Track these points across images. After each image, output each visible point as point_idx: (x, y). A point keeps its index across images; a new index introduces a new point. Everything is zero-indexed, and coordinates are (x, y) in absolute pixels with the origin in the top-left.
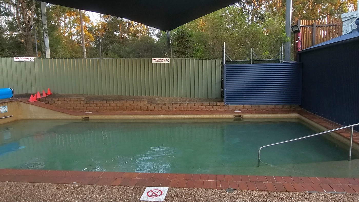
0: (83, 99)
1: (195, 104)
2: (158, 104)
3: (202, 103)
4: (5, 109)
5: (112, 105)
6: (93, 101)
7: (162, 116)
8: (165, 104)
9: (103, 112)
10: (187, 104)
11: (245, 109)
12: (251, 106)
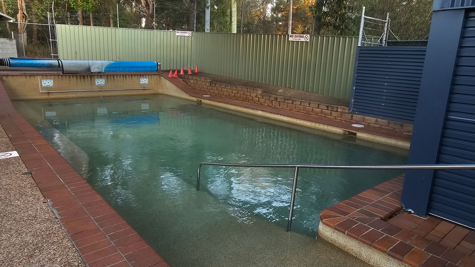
0: (209, 81)
1: (309, 104)
2: (270, 97)
3: (319, 105)
4: (145, 81)
5: (229, 90)
6: (215, 84)
7: (260, 113)
8: (277, 98)
9: (221, 97)
10: (301, 102)
11: (376, 126)
12: (389, 123)
